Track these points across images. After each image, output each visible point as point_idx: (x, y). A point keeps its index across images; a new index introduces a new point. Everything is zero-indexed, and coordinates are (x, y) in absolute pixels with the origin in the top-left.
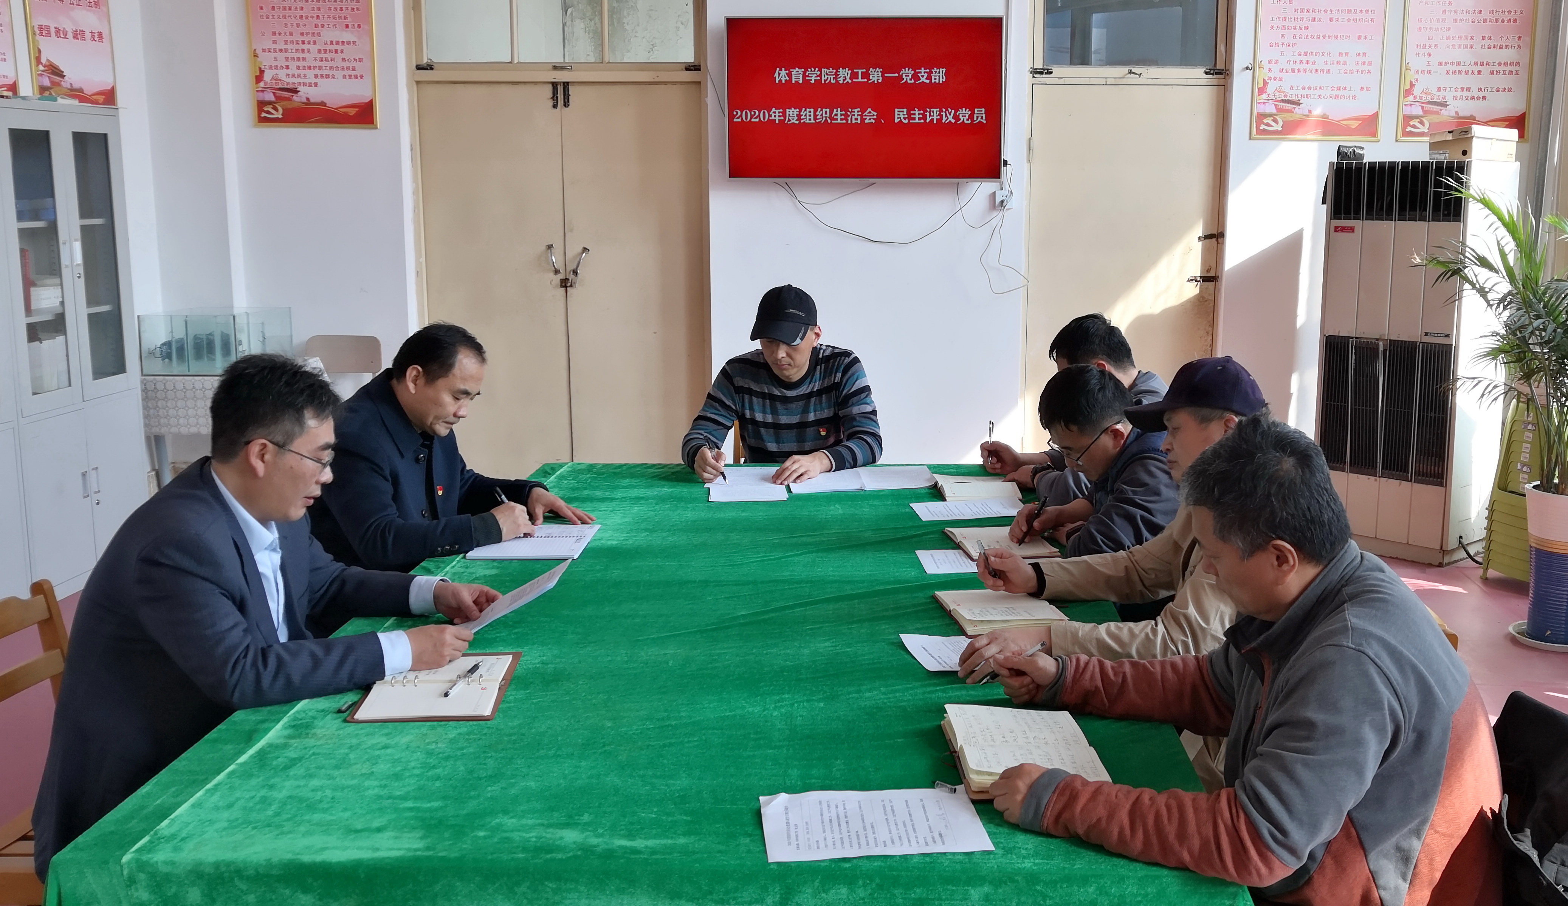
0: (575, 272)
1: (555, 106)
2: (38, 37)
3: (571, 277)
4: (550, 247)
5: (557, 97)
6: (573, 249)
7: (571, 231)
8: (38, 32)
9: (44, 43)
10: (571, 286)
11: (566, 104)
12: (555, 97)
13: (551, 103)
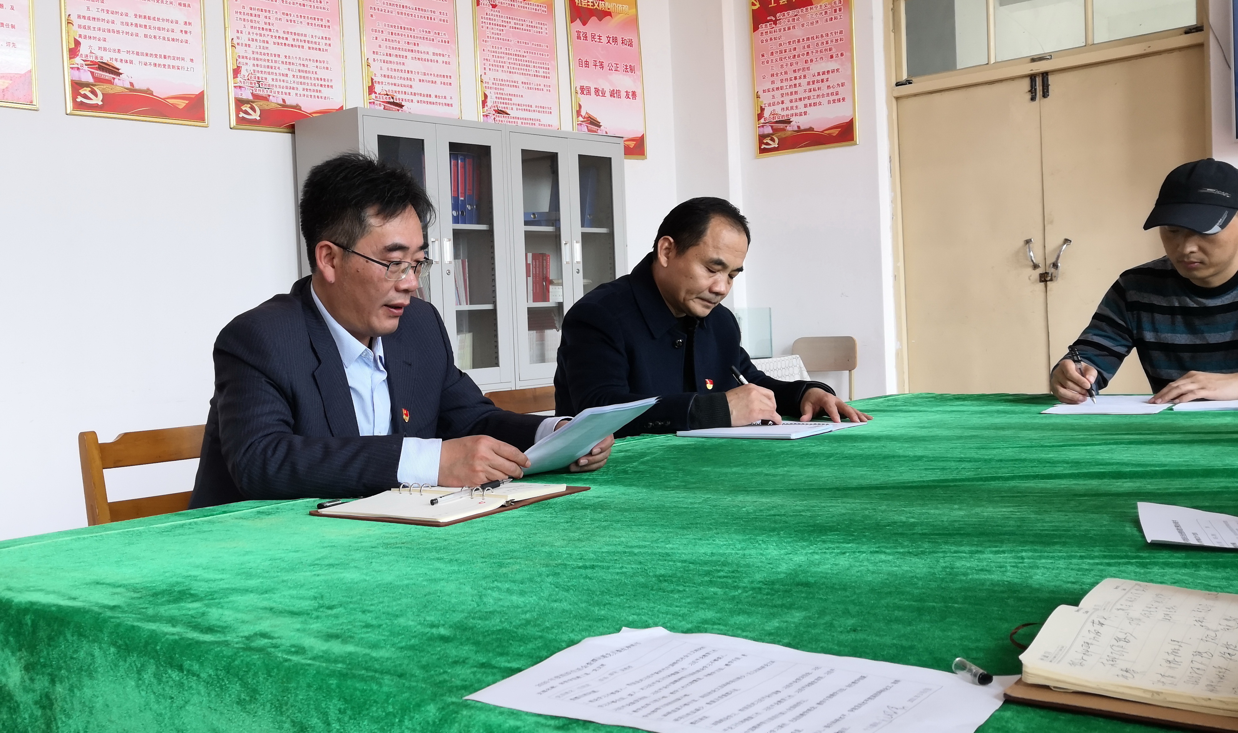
0: (1055, 265)
1: (1033, 99)
2: (579, 95)
3: (1052, 270)
4: (1028, 242)
5: (1035, 89)
6: (1054, 241)
7: (1051, 222)
8: (579, 91)
9: (584, 100)
10: (1051, 280)
11: (1045, 94)
12: (1033, 91)
13: (1029, 96)
